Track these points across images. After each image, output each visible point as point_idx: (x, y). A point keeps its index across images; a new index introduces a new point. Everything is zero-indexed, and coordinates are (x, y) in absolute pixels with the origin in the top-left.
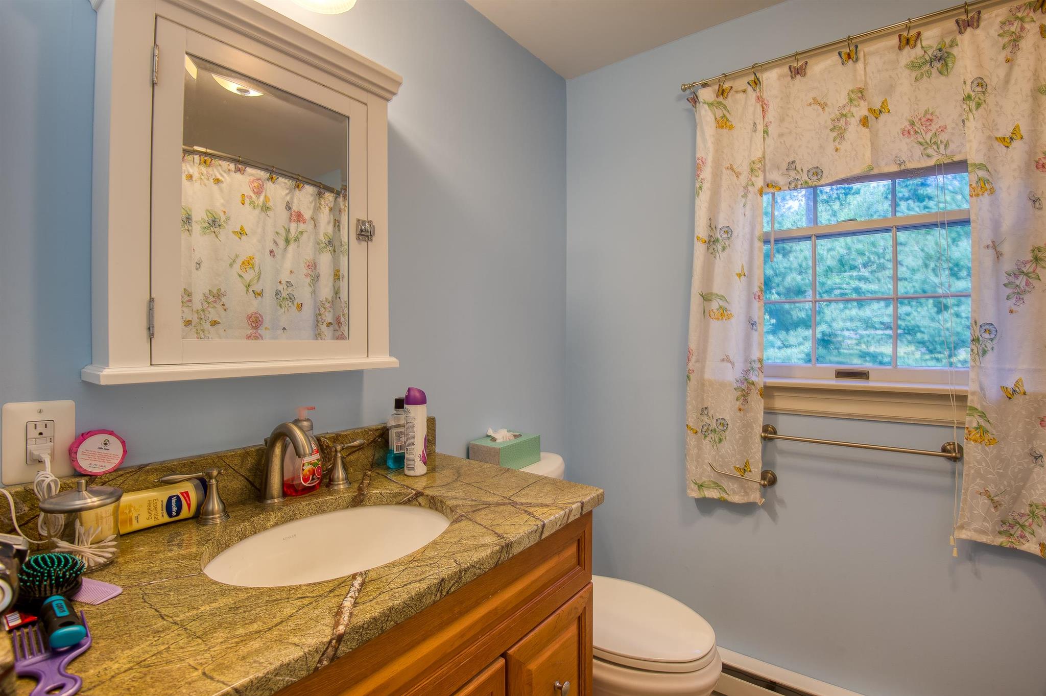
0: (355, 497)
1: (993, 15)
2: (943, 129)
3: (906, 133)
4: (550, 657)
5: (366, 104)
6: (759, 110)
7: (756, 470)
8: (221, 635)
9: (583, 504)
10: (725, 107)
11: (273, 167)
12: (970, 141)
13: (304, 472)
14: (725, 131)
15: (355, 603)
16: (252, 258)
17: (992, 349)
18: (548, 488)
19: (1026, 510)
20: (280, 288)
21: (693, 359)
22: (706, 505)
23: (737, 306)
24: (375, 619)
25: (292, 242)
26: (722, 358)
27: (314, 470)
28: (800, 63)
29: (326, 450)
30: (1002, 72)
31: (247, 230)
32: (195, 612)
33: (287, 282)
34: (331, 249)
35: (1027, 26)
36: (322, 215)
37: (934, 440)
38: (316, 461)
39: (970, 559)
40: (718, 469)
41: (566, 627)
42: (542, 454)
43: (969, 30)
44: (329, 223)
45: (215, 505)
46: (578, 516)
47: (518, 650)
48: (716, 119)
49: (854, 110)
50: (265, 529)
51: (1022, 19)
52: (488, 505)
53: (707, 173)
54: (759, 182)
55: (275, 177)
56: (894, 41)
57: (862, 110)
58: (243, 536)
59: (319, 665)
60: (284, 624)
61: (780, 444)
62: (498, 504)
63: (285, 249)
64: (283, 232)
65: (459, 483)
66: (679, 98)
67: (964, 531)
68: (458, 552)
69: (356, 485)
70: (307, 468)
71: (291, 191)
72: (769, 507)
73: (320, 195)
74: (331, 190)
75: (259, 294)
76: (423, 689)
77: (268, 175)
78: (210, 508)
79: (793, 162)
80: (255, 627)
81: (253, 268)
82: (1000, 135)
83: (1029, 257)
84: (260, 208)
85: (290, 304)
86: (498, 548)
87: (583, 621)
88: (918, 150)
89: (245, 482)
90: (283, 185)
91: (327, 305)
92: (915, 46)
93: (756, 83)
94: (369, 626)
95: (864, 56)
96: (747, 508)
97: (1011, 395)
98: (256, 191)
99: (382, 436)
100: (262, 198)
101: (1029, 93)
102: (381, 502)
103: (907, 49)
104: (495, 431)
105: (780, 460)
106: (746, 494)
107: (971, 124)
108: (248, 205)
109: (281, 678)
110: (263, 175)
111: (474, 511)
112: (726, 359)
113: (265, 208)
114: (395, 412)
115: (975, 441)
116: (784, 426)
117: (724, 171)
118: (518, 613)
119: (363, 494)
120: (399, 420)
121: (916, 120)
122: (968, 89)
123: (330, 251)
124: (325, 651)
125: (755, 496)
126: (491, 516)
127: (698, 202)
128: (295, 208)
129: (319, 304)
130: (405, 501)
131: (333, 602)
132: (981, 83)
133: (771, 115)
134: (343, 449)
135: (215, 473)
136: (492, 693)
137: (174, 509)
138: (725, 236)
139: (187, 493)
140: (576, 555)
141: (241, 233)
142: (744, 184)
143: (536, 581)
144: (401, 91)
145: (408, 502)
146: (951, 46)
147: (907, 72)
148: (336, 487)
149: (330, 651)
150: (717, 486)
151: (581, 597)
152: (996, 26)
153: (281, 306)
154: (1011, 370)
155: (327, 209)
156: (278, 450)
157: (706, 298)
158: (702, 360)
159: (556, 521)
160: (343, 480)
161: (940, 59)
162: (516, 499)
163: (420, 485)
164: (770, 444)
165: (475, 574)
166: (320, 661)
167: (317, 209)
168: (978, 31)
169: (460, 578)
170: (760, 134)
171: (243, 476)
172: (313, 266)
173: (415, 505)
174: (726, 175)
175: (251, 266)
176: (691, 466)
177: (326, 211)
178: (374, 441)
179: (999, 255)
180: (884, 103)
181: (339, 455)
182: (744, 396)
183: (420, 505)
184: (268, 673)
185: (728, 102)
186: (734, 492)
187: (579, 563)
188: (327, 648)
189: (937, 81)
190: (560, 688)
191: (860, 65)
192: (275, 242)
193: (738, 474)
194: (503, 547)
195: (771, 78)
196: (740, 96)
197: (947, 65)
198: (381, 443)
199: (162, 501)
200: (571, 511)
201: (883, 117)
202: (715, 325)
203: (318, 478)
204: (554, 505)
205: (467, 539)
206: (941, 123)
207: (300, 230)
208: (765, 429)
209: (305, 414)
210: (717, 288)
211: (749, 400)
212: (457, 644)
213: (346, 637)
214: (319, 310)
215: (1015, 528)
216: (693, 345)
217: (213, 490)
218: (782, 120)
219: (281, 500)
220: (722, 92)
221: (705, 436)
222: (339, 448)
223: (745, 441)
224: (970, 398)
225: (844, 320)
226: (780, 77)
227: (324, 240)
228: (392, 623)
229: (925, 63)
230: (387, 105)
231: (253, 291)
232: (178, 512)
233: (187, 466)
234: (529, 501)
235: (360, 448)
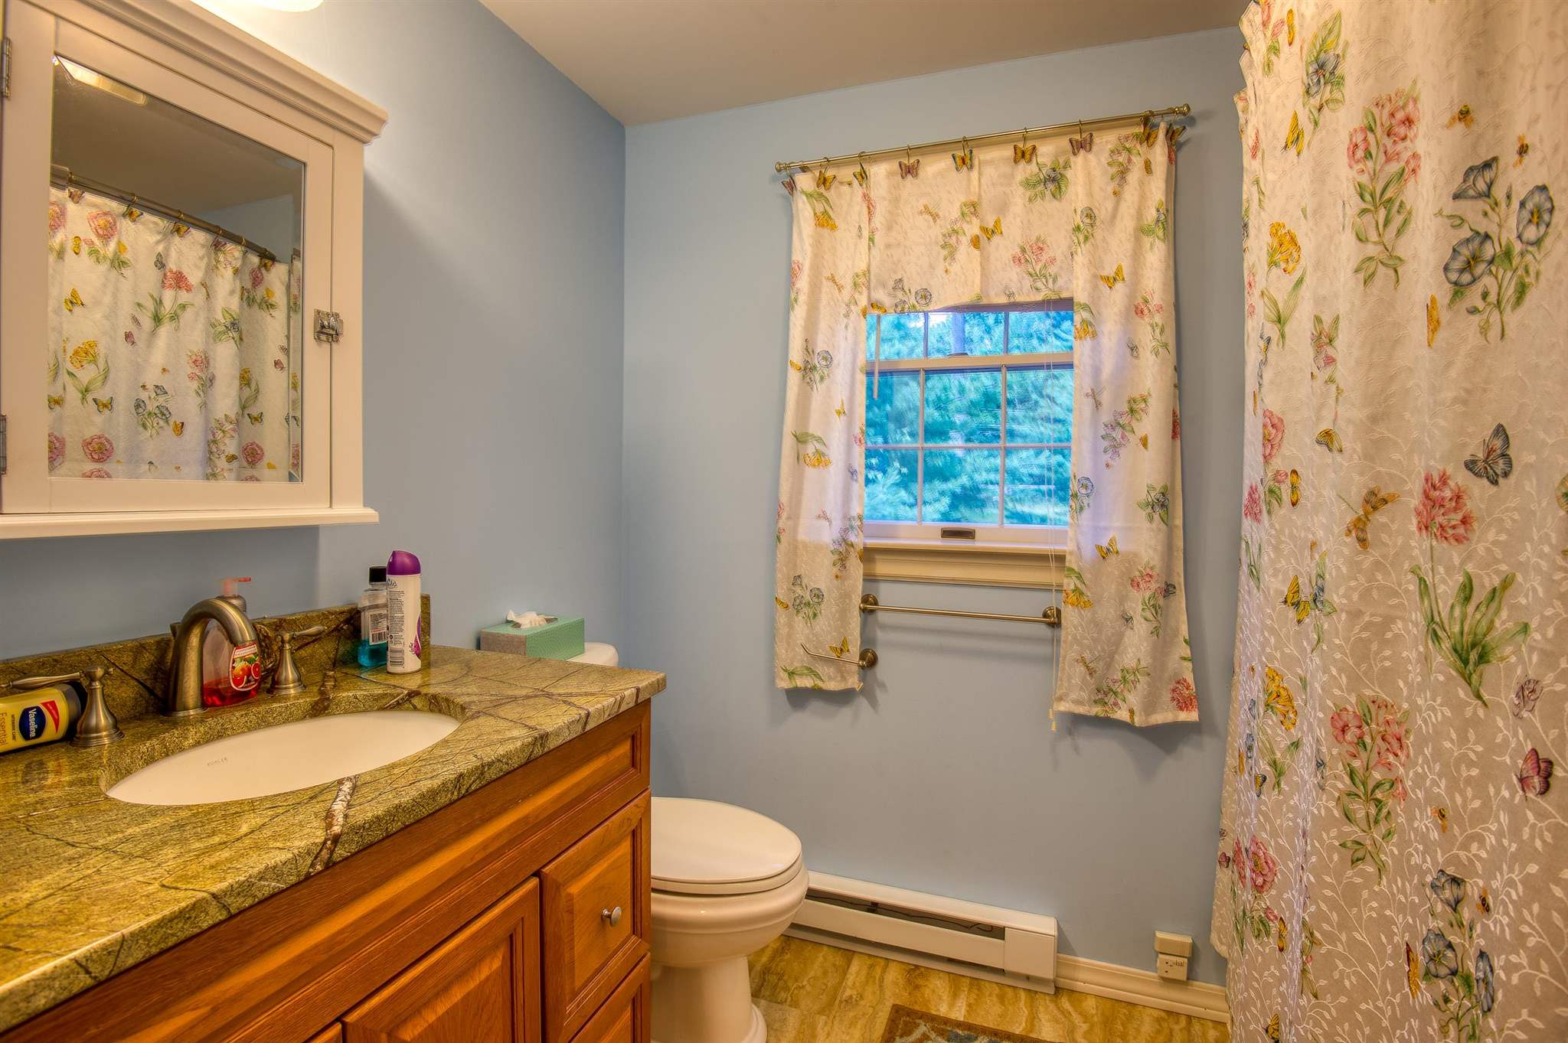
0: (316, 703)
1: (1104, 140)
2: (1053, 260)
3: (1017, 260)
4: (596, 879)
5: (330, 146)
6: (865, 210)
7: (855, 649)
8: (170, 852)
9: (638, 690)
10: (827, 201)
11: (134, 195)
12: (1077, 278)
13: (235, 671)
14: (826, 232)
15: (348, 805)
16: (92, 345)
17: (1088, 505)
18: (594, 676)
19: (1118, 676)
20: (144, 396)
21: (784, 516)
22: (798, 697)
23: (836, 451)
24: (378, 818)
25: (166, 320)
26: (817, 514)
27: (249, 669)
28: (912, 161)
29: (264, 641)
30: (1109, 205)
31: (84, 297)
32: (120, 835)
33: (157, 387)
34: (236, 335)
35: (1134, 159)
36: (220, 280)
37: (1034, 605)
38: (252, 656)
39: (1070, 733)
40: (813, 651)
41: (616, 843)
42: (586, 645)
43: (1082, 151)
44: (232, 292)
45: (100, 718)
46: (632, 704)
47: (556, 868)
48: (815, 214)
49: (966, 227)
50: (182, 750)
51: (1129, 151)
52: (515, 699)
53: (803, 283)
54: (863, 301)
55: (136, 211)
56: (1008, 152)
57: (973, 229)
58: (150, 760)
59: (311, 870)
60: (256, 833)
61: (881, 616)
62: (528, 697)
63: (153, 333)
64: (150, 305)
65: (471, 678)
66: (774, 179)
67: (1063, 703)
68: (477, 748)
69: (315, 689)
70: (240, 665)
71: (166, 236)
72: (868, 692)
73: (217, 246)
74: (236, 240)
75: (105, 406)
76: (437, 910)
77: (123, 208)
78: (93, 722)
79: (900, 280)
80: (216, 839)
81: (95, 361)
82: (1105, 273)
83: (1125, 408)
84: (108, 262)
85: (162, 423)
86: (530, 739)
87: (638, 837)
88: (1028, 282)
89: (138, 688)
90: (151, 226)
91: (228, 427)
92: (1030, 161)
93: (863, 176)
94: (370, 826)
95: (979, 163)
96: (843, 697)
97: (1105, 553)
98: (101, 232)
99: (350, 623)
100: (112, 245)
101: (1132, 232)
102: (356, 708)
103: (1022, 164)
104: (518, 615)
105: (881, 635)
106: (844, 678)
107: (1080, 259)
108: (87, 256)
109: (266, 883)
110: (116, 207)
111: (495, 706)
112: (823, 516)
113: (119, 263)
114: (370, 587)
115: (1073, 605)
116: (887, 595)
117: (824, 282)
118: (555, 823)
119: (328, 699)
120: (376, 597)
121: (1027, 248)
122: (1078, 220)
123: (233, 338)
124: (318, 854)
125: (853, 682)
126: (520, 710)
127: (792, 318)
128: (172, 265)
129: (213, 424)
130: (392, 704)
131: (318, 807)
132: (1090, 215)
133: (879, 220)
134: (293, 638)
135: (99, 672)
136: (523, 918)
137: (33, 726)
138: (824, 363)
139: (53, 703)
140: (629, 754)
141: (73, 302)
142: (846, 300)
143: (578, 784)
144: (385, 132)
145: (398, 706)
146: (1065, 168)
147: (1021, 190)
148: (284, 692)
149: (325, 854)
150: (812, 672)
151: (636, 806)
152: (1107, 154)
153: (144, 426)
154: (1106, 529)
155: (229, 272)
156: (194, 640)
157: (801, 439)
158: (794, 517)
159: (603, 710)
160: (294, 682)
161: (1054, 180)
162: (553, 690)
163: (413, 684)
164: (870, 618)
165: (501, 770)
166: (313, 865)
167: (212, 269)
168: (1091, 156)
169: (482, 774)
170: (865, 241)
171: (136, 679)
172: (203, 362)
173: (407, 709)
174: (826, 286)
175: (91, 358)
176: (781, 650)
177: (229, 273)
178: (337, 629)
179: (1098, 404)
180: (997, 223)
181: (287, 646)
182: (842, 560)
183: (415, 708)
184: (250, 877)
185: (831, 194)
186: (830, 678)
187: (633, 765)
188: (321, 850)
189: (1050, 205)
190: (609, 917)
191: (975, 174)
192: (136, 320)
193: (834, 655)
194: (536, 738)
195: (879, 172)
196: (846, 188)
197: (1060, 188)
198: (348, 632)
199: (13, 716)
200: (623, 698)
201: (995, 239)
202: (810, 472)
203: (256, 680)
204: (602, 693)
205: (489, 734)
206: (1052, 254)
207: (180, 302)
208: (865, 600)
209: (233, 588)
210: (814, 428)
211: (847, 565)
212: (478, 857)
213: (344, 838)
214: (214, 435)
215: (1109, 696)
216: (784, 499)
217: (96, 697)
218: (889, 228)
219: (200, 711)
220: (823, 181)
221: (798, 612)
222: (287, 637)
223: (843, 614)
224: (1068, 558)
225: (988, 471)
226: (890, 174)
227: (223, 321)
228: (399, 824)
229: (1039, 182)
230: (363, 150)
231: (95, 400)
232: (40, 732)
233: (50, 664)
234: (570, 691)
235: (317, 638)
